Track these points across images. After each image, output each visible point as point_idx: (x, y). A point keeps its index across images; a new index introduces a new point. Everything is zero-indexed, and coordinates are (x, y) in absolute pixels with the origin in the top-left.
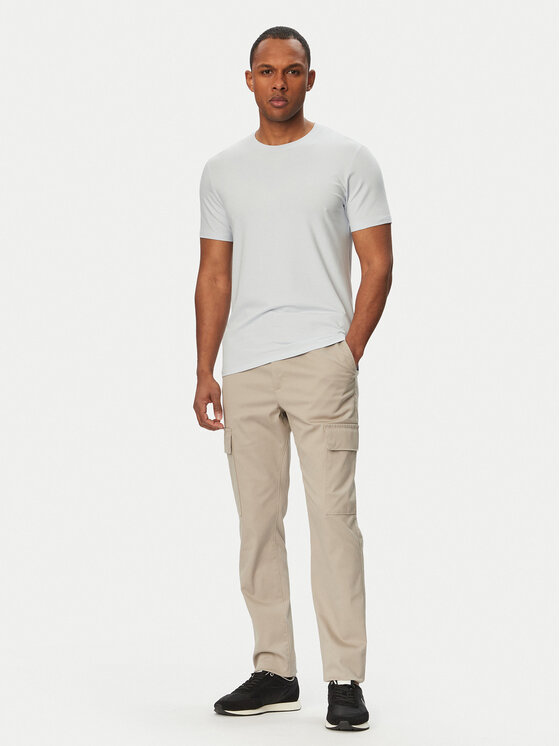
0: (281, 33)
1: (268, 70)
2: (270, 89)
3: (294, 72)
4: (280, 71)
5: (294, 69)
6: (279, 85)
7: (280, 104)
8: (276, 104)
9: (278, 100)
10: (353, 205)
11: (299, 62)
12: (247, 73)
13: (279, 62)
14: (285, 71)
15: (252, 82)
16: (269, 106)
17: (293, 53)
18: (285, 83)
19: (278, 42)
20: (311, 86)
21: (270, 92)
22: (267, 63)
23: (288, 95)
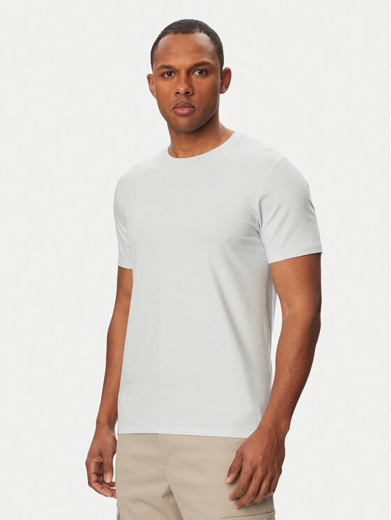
0: (184, 28)
1: (170, 72)
2: (173, 95)
3: (201, 72)
4: (183, 73)
5: (201, 68)
6: (182, 89)
7: (185, 111)
8: (180, 111)
9: (183, 107)
10: (267, 231)
11: (207, 60)
12: (149, 78)
13: (182, 61)
14: (189, 72)
15: (154, 87)
16: (172, 114)
17: (199, 49)
18: (191, 86)
19: (181, 38)
20: (227, 87)
21: (173, 98)
22: (166, 64)
23: (195, 99)
